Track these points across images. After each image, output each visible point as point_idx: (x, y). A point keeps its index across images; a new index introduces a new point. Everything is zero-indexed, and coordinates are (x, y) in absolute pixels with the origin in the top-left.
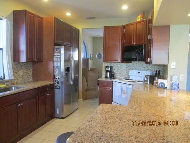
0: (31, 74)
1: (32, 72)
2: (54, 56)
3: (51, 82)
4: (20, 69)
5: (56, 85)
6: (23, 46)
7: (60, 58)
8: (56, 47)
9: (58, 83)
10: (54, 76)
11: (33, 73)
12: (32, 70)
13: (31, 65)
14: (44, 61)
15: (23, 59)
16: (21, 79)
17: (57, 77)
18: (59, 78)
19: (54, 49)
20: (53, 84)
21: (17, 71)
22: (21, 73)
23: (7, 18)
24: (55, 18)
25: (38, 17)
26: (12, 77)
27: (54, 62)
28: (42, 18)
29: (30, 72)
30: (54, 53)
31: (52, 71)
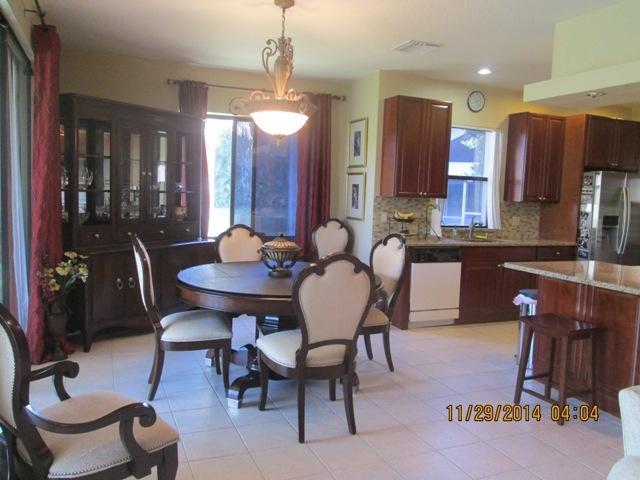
0: (537, 226)
1: (538, 222)
2: (581, 191)
3: (573, 243)
4: (514, 214)
5: (581, 249)
6: (520, 174)
7: (593, 196)
8: (586, 174)
9: (585, 246)
10: (579, 232)
11: (540, 224)
12: (538, 218)
14: (562, 200)
15: (519, 196)
16: (515, 231)
17: (583, 235)
18: (587, 237)
19: (582, 178)
20: (574, 247)
21: (508, 217)
22: (516, 221)
23: (498, 130)
24: (588, 116)
25: (553, 118)
26: (498, 227)
27: (580, 204)
28: (562, 119)
29: (535, 221)
30: (582, 186)
31: (575, 222)
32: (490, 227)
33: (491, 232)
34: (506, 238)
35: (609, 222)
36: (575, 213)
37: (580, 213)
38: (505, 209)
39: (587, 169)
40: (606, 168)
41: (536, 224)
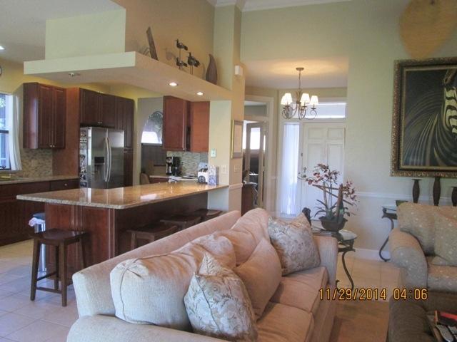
0: (51, 166)
1: (51, 163)
2: (79, 140)
3: (76, 177)
4: (32, 158)
5: (82, 181)
6: (34, 128)
7: (87, 144)
8: (82, 129)
9: (84, 178)
10: (80, 169)
11: (53, 165)
12: (51, 160)
13: (51, 153)
14: (66, 147)
15: (34, 145)
16: (33, 172)
17: (83, 171)
18: (85, 172)
19: (79, 132)
20: (77, 179)
21: (27, 161)
22: (34, 163)
24: (80, 89)
25: (57, 88)
26: (20, 168)
27: (79, 149)
28: (64, 90)
29: (49, 163)
30: (79, 138)
31: (77, 162)
32: (14, 168)
33: (15, 172)
34: (27, 176)
35: (98, 161)
36: (76, 157)
37: (79, 156)
38: (25, 154)
39: (83, 125)
40: (94, 125)
41: (50, 165)
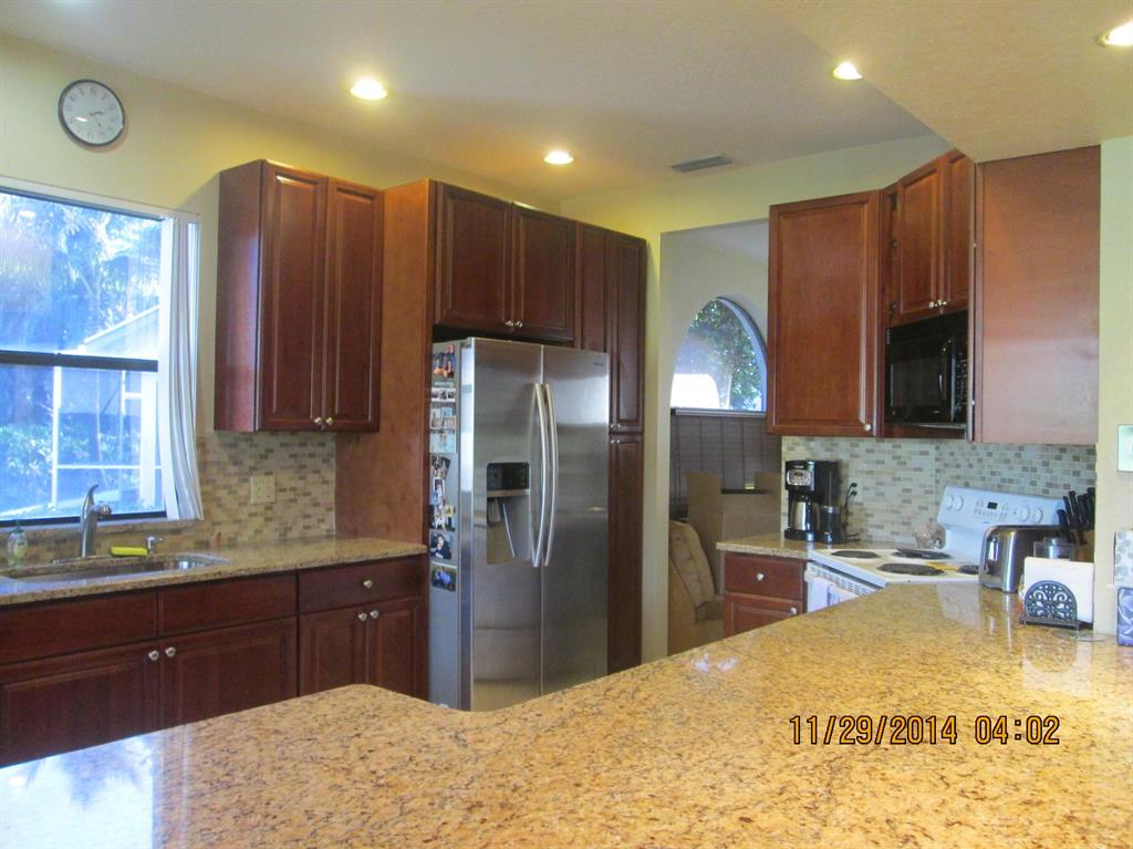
0: (331, 498)
1: (332, 488)
2: (429, 395)
3: (413, 547)
4: (253, 469)
5: (438, 563)
6: (249, 353)
7: (456, 409)
8: (438, 348)
9: (446, 553)
10: (429, 512)
11: (339, 493)
12: (331, 476)
13: (331, 445)
14: (384, 425)
16: (259, 521)
17: (440, 521)
18: (449, 527)
19: (428, 359)
20: (420, 556)
21: (234, 481)
22: (259, 489)
24: (434, 186)
25: (344, 189)
27: (427, 432)
28: (372, 195)
29: (323, 488)
30: (429, 384)
31: (418, 487)
32: (173, 514)
33: (177, 530)
34: (232, 544)
35: (507, 479)
36: (416, 462)
37: (428, 459)
38: (219, 454)
39: (444, 332)
40: (489, 330)
41: (327, 495)
